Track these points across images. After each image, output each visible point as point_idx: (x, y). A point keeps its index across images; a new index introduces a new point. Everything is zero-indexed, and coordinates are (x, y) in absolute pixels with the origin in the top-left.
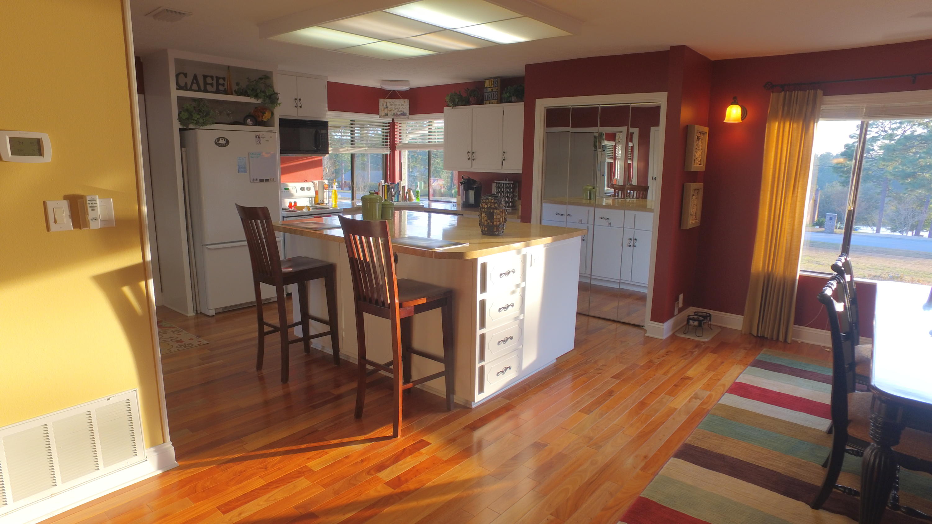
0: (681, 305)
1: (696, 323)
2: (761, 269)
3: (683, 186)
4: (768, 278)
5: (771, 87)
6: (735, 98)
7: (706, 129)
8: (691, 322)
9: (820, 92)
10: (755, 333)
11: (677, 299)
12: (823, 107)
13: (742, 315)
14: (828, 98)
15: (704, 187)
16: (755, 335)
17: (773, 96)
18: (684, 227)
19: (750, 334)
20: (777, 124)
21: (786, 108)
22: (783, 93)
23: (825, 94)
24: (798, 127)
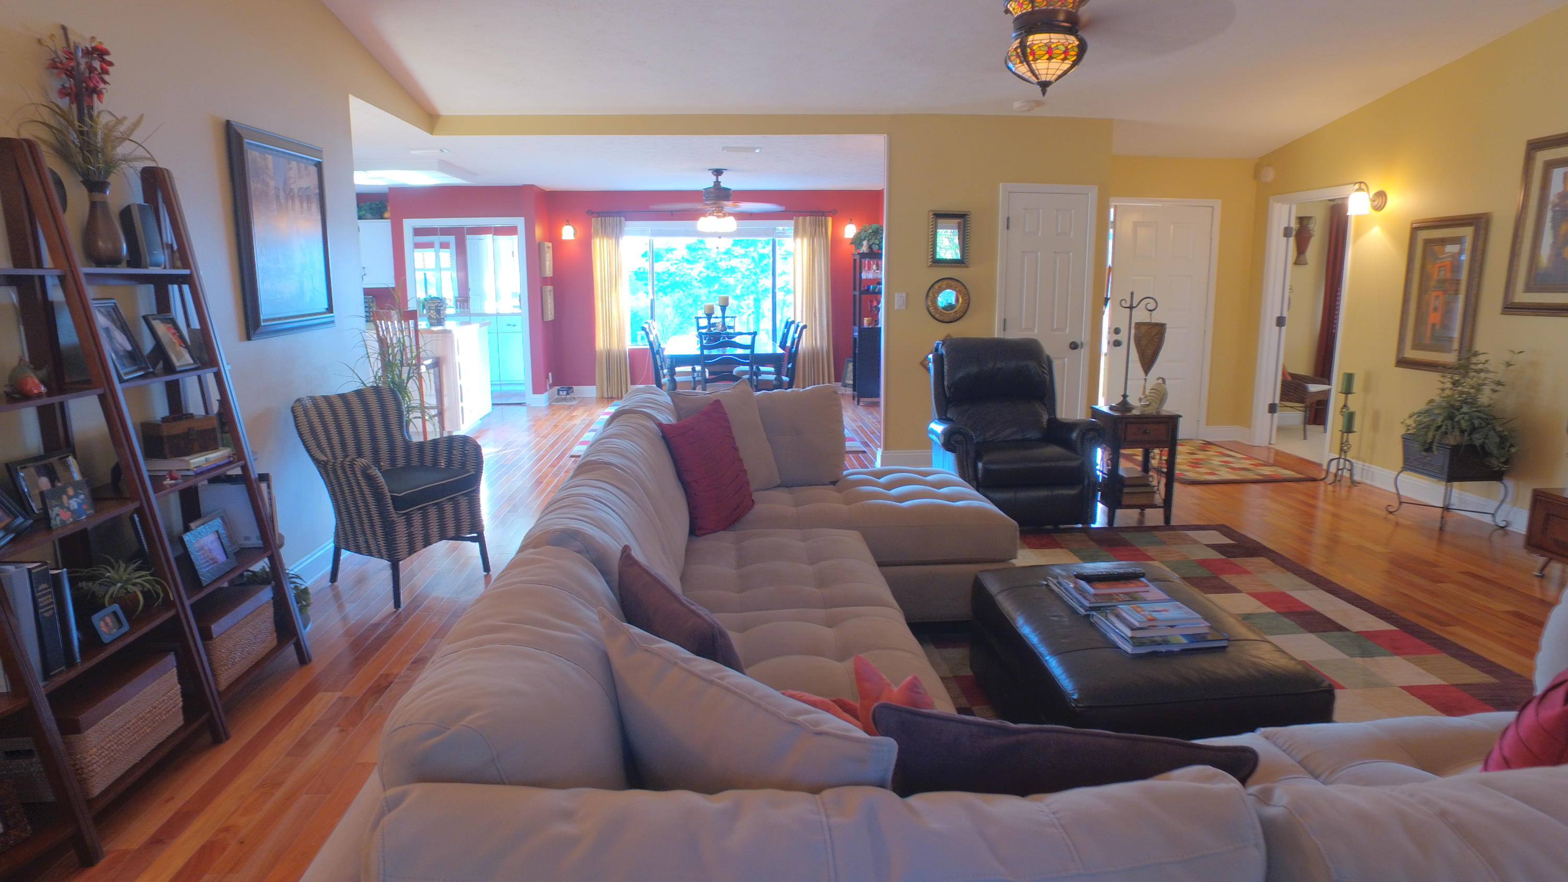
0: (551, 381)
1: (565, 392)
2: (602, 348)
3: (542, 288)
4: (609, 354)
5: (592, 213)
6: (568, 221)
7: (550, 245)
8: (561, 392)
9: (623, 219)
10: (606, 396)
11: (547, 377)
12: (626, 228)
13: (595, 385)
14: (628, 223)
15: (554, 290)
16: (606, 397)
17: (594, 220)
18: (546, 320)
19: (603, 397)
20: (598, 240)
21: (603, 229)
22: (600, 218)
23: (626, 220)
24: (612, 242)
